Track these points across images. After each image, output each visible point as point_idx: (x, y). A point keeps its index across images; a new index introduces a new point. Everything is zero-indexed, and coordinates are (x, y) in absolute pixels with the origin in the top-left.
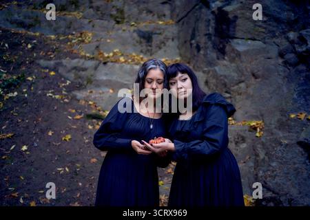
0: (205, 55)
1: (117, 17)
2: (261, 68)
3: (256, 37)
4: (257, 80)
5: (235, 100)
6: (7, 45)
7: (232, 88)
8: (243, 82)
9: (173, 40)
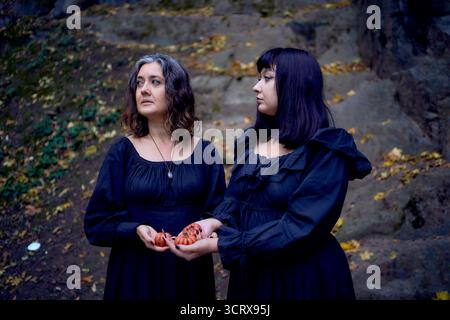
0: (394, 50)
1: (264, 7)
5: (446, 124)
6: (109, 66)
7: (440, 103)
9: (348, 31)
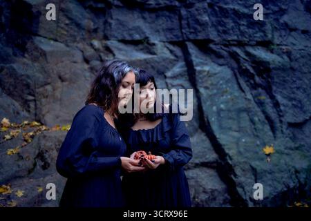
2: (68, 72)
3: (58, 39)
4: (64, 83)
5: (41, 104)
7: (37, 90)
8: (49, 84)
